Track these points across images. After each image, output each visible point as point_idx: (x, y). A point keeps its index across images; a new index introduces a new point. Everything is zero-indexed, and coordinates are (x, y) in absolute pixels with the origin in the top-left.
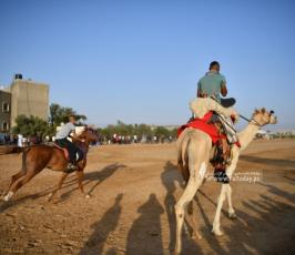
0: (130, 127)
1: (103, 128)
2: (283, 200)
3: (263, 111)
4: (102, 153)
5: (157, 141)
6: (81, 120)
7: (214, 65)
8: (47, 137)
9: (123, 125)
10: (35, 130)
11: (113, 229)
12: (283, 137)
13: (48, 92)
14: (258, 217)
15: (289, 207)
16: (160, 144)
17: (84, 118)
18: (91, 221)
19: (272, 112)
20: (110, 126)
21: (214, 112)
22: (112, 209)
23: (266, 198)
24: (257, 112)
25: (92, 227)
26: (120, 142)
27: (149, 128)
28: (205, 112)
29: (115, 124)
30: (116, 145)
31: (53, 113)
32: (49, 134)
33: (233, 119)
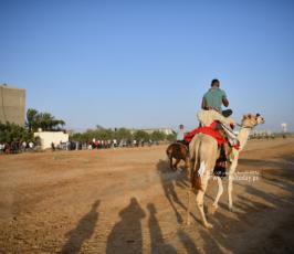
0: (109, 132)
1: (82, 133)
2: (260, 200)
3: (250, 117)
4: (80, 159)
5: (137, 145)
6: (60, 126)
7: (215, 82)
8: (24, 144)
9: (102, 129)
10: (12, 137)
11: (89, 237)
12: (259, 138)
13: (24, 96)
14: (236, 218)
15: (265, 207)
16: (140, 147)
17: (62, 123)
18: (65, 230)
19: (258, 115)
20: (89, 131)
21: (218, 122)
22: (87, 216)
23: (243, 198)
24: (245, 118)
25: (66, 235)
26: (99, 146)
27: (129, 132)
28: (211, 121)
29: (94, 128)
30: (96, 150)
31: (29, 119)
32: (26, 139)
33: (232, 126)
